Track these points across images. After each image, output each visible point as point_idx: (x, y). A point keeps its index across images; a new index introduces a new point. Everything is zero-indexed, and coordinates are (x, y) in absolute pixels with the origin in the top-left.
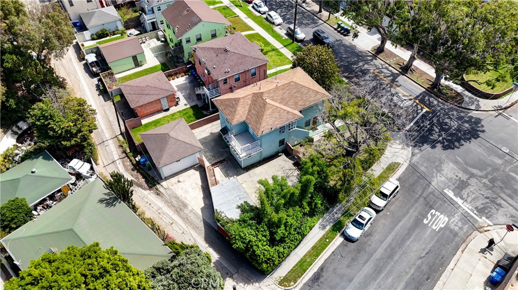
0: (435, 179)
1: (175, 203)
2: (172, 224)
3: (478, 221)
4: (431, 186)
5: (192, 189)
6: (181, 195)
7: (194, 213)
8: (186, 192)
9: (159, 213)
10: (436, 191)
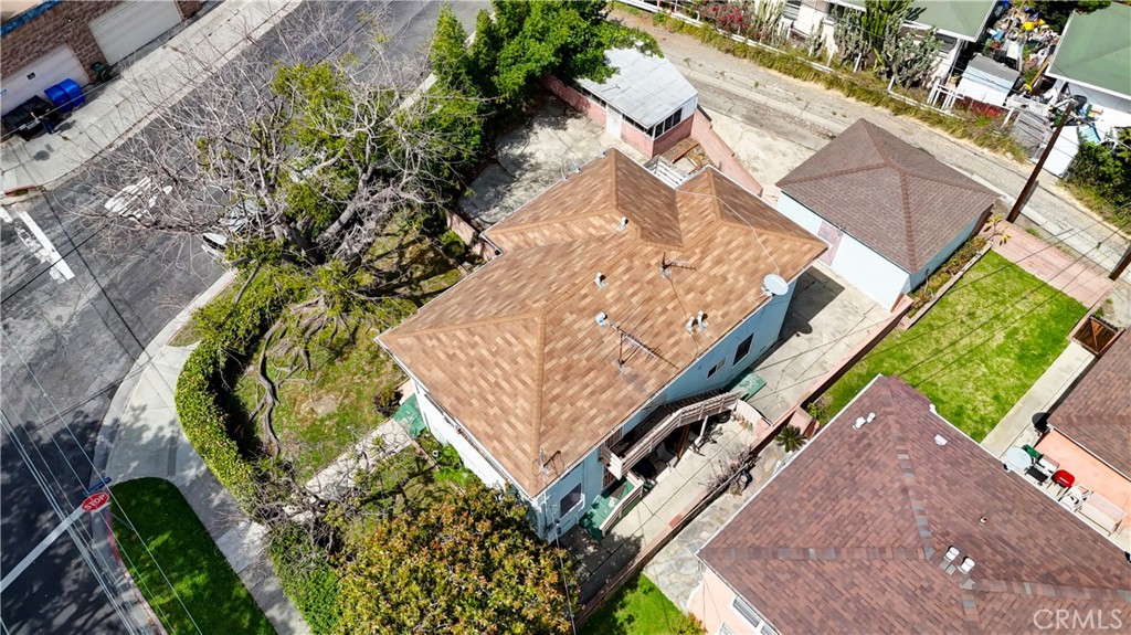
0: (79, 308)
1: (780, 122)
2: (757, 85)
3: (29, 213)
4: (104, 282)
5: (758, 157)
6: (774, 139)
7: (720, 108)
8: (768, 149)
9: (798, 99)
10: (96, 273)
